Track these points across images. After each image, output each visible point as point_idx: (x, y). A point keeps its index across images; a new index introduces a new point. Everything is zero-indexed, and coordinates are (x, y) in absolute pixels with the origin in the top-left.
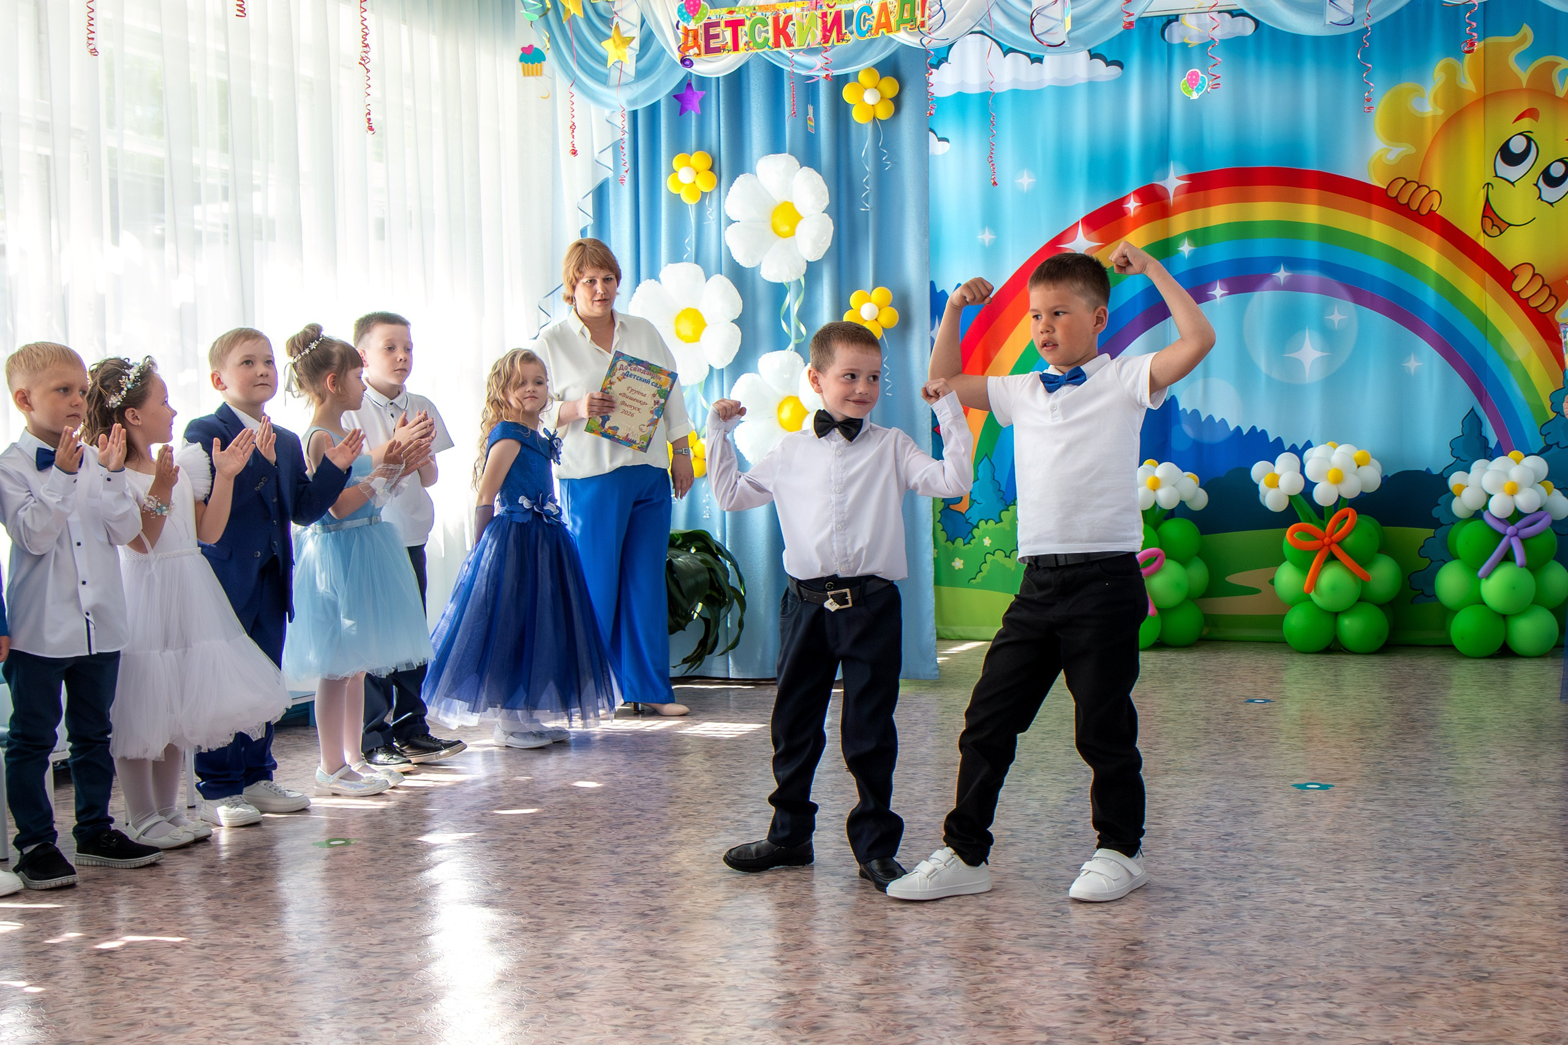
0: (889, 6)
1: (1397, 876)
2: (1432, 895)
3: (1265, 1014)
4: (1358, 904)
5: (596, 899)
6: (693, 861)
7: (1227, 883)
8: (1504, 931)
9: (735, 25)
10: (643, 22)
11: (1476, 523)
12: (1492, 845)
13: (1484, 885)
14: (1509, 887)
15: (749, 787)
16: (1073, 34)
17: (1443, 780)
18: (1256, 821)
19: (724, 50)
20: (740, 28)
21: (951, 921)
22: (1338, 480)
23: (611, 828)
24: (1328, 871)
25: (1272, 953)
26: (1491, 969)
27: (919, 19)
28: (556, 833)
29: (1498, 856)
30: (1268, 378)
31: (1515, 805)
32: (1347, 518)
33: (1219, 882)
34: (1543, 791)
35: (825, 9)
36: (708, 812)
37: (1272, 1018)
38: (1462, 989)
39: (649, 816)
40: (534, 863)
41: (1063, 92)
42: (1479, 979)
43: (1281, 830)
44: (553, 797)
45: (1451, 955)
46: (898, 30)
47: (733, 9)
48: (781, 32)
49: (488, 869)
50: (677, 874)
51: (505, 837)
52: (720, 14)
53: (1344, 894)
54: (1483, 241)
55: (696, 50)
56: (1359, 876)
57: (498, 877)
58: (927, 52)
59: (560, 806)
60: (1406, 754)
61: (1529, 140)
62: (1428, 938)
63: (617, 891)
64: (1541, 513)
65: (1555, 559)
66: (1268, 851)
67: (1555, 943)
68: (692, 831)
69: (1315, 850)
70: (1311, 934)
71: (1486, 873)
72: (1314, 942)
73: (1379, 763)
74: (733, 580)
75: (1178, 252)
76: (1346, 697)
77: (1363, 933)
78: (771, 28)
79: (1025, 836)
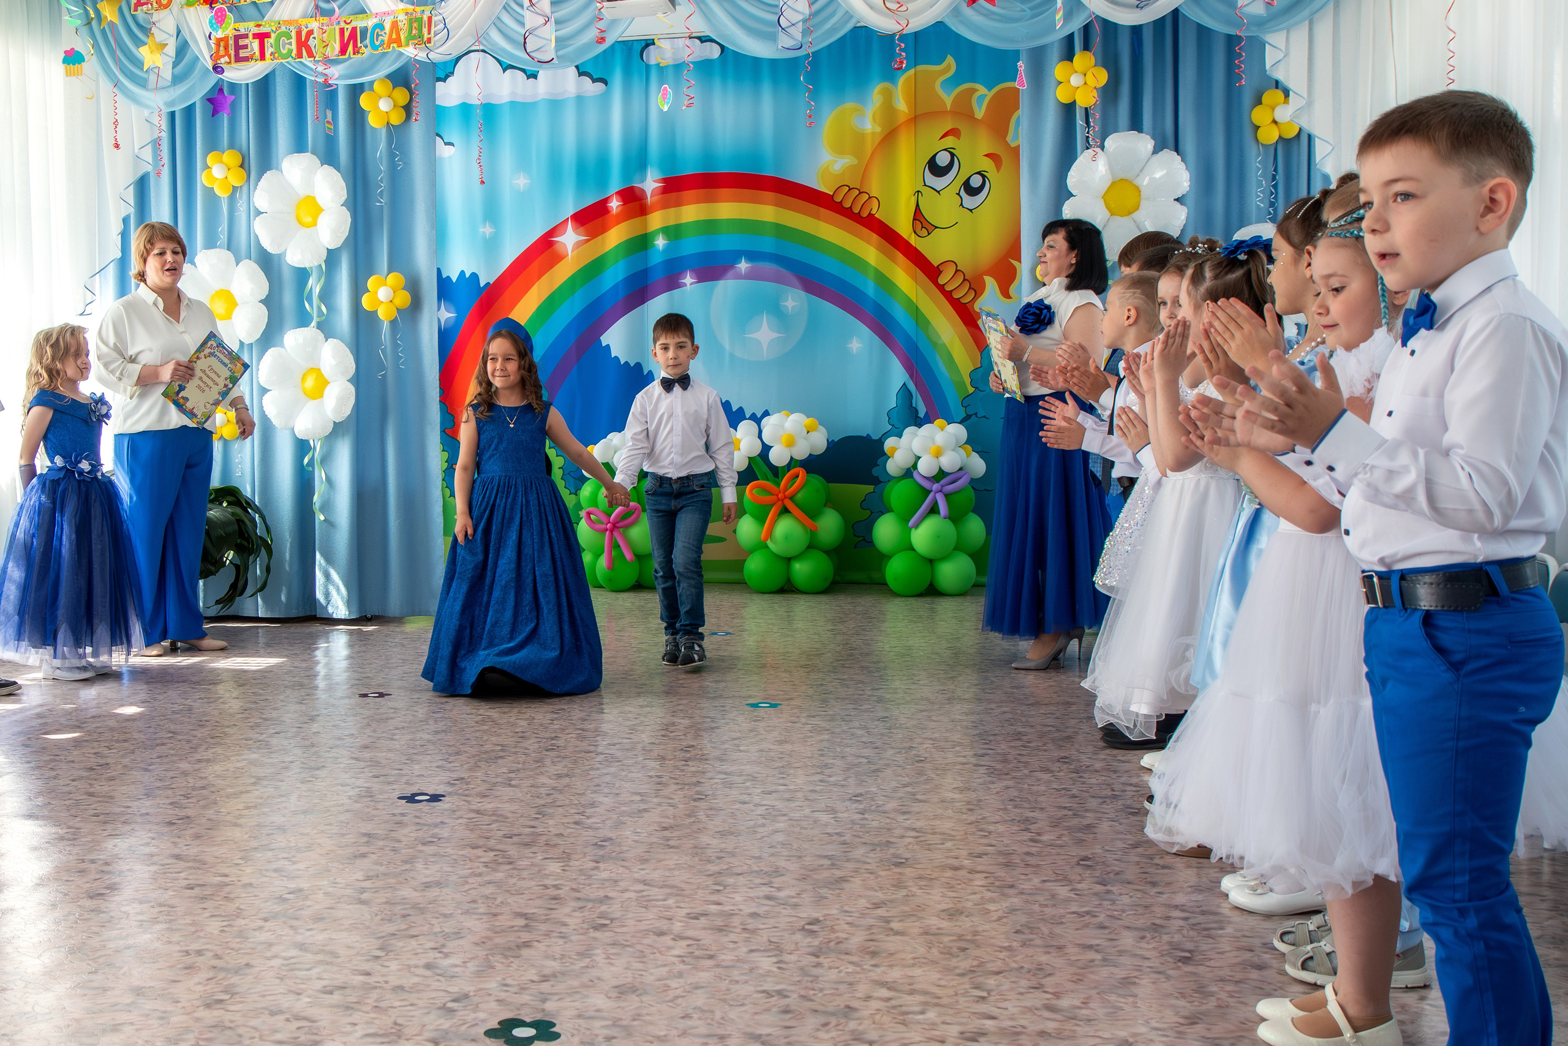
0: (399, 24)
1: (832, 779)
2: (861, 795)
3: (715, 898)
4: (797, 803)
5: (129, 810)
6: (218, 776)
7: (687, 787)
8: (919, 824)
9: (262, 37)
10: (179, 32)
11: (906, 482)
12: (914, 752)
13: (905, 786)
14: (927, 787)
15: (271, 711)
16: (561, 53)
17: (875, 698)
18: (714, 734)
19: (252, 59)
20: (266, 40)
21: (445, 823)
22: (791, 444)
23: (145, 749)
24: (774, 776)
25: (723, 846)
26: (908, 855)
27: (426, 36)
28: (95, 754)
29: (918, 761)
30: (732, 355)
31: (934, 718)
32: (798, 476)
33: (680, 787)
34: (958, 707)
35: (343, 25)
36: (234, 734)
37: (720, 901)
38: (883, 873)
39: (180, 737)
40: (73, 780)
41: (555, 105)
42: (898, 865)
43: (736, 742)
44: (93, 723)
45: (876, 845)
46: (407, 45)
47: (260, 23)
48: (303, 44)
49: (31, 787)
50: (203, 788)
51: (48, 758)
52: (249, 27)
53: (787, 795)
54: (913, 240)
55: (226, 59)
56: (800, 780)
57: (40, 793)
58: (434, 64)
59: (100, 730)
60: (846, 677)
61: (952, 155)
62: (856, 831)
63: (148, 803)
64: (961, 473)
65: (973, 511)
66: (723, 760)
67: (962, 833)
68: (219, 750)
69: (763, 759)
70: (756, 829)
71: (907, 776)
72: (759, 836)
73: (822, 685)
74: (260, 531)
75: (654, 246)
76: (795, 630)
77: (801, 828)
78: (294, 41)
79: (514, 750)
